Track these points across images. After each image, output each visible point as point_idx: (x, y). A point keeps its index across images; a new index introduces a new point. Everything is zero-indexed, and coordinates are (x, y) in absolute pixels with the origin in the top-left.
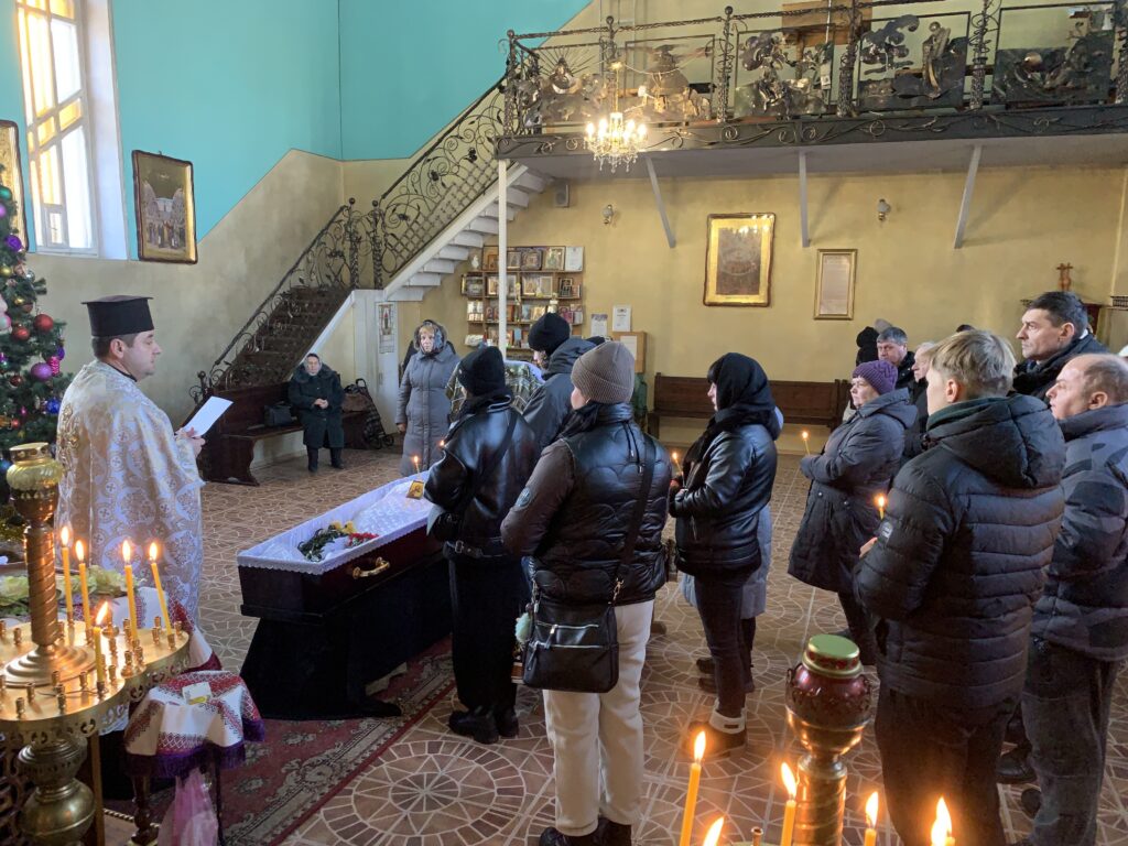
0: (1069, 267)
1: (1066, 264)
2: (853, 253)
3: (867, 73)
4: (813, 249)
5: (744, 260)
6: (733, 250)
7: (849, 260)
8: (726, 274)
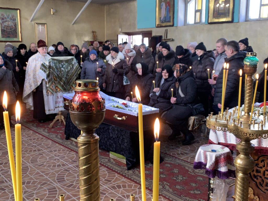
0: (95, 32)
1: (94, 31)
2: (46, 25)
4: (33, 22)
5: (10, 25)
6: (6, 21)
7: (45, 27)
8: (4, 30)
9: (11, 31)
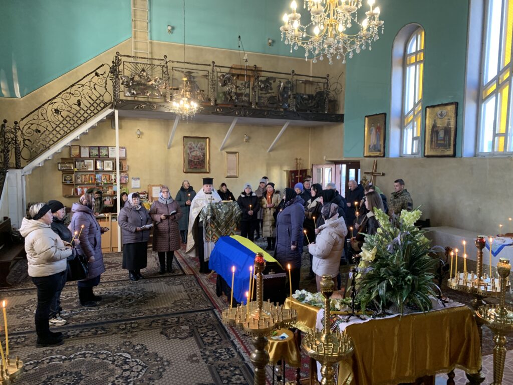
2: (237, 153)
3: (261, 94)
4: (224, 152)
5: (198, 155)
6: (194, 151)
7: (236, 156)
8: (191, 160)
9: (199, 162)
